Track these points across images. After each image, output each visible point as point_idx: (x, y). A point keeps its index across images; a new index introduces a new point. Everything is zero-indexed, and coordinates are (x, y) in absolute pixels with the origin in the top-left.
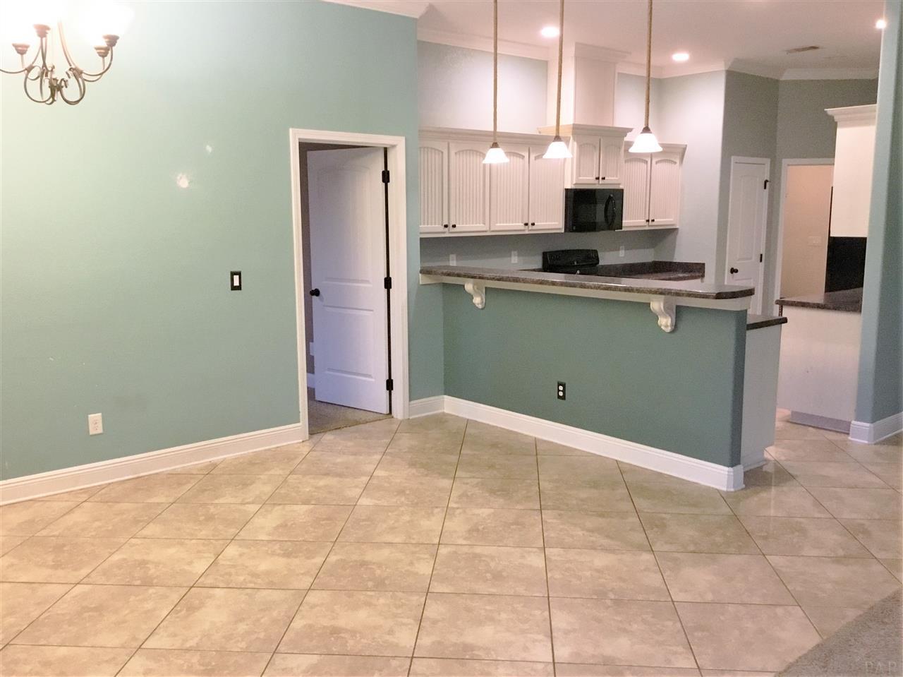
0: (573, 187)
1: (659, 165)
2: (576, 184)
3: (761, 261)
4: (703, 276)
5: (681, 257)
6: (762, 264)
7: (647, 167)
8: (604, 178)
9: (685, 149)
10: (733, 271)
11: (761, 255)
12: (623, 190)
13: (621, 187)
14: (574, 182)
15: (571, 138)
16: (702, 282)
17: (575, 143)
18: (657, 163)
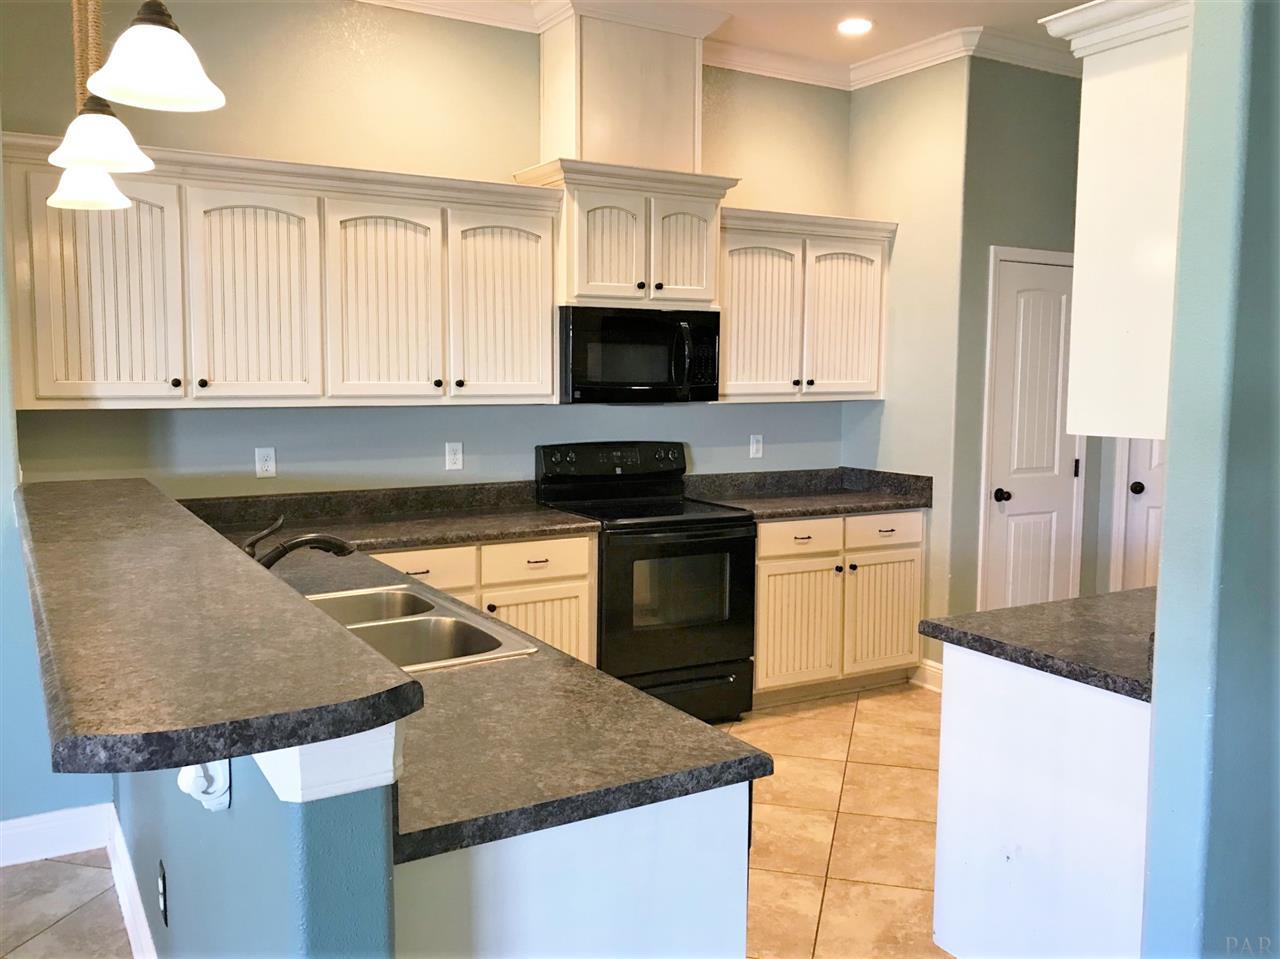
0: (574, 303)
1: (826, 265)
2: (579, 296)
3: (1076, 474)
4: (928, 505)
5: (893, 460)
6: (1078, 484)
7: (793, 268)
8: (659, 287)
9: (894, 232)
10: (1001, 496)
11: (1077, 462)
12: (716, 315)
13: (714, 307)
14: (576, 293)
15: (565, 193)
16: (928, 515)
17: (576, 206)
18: (818, 259)
